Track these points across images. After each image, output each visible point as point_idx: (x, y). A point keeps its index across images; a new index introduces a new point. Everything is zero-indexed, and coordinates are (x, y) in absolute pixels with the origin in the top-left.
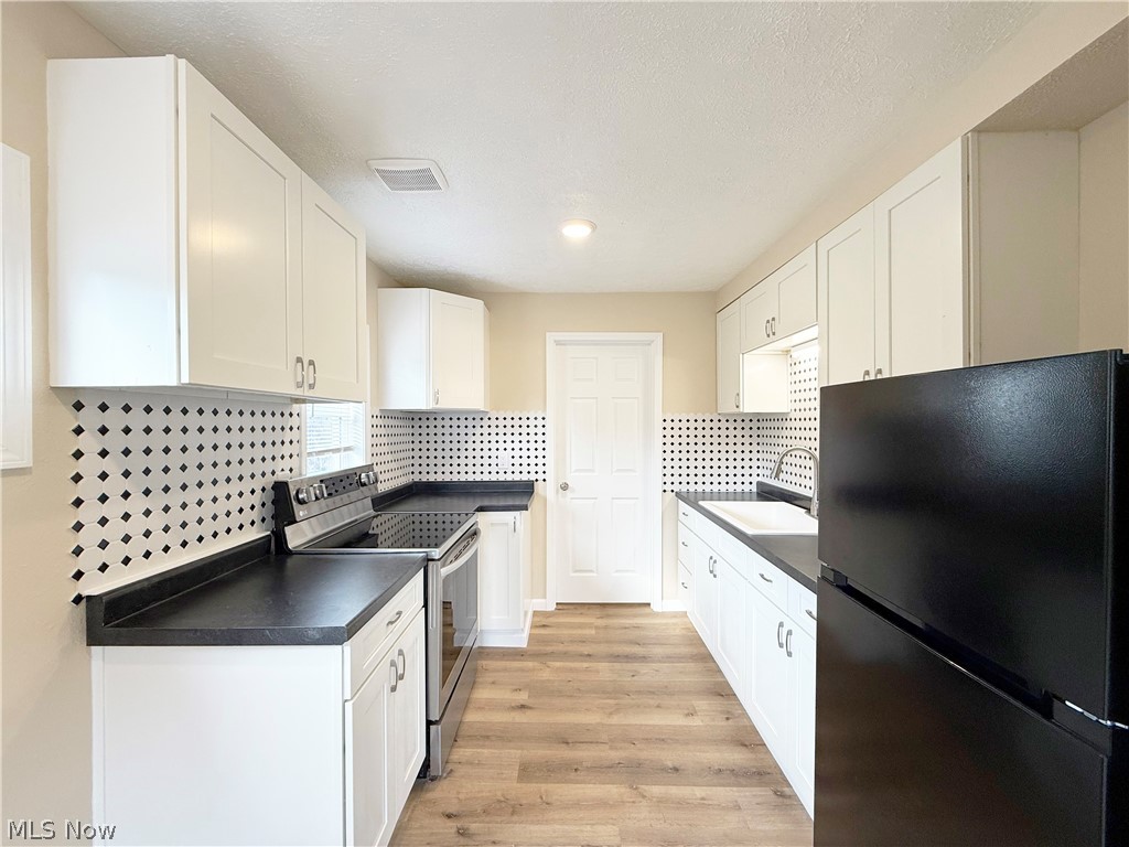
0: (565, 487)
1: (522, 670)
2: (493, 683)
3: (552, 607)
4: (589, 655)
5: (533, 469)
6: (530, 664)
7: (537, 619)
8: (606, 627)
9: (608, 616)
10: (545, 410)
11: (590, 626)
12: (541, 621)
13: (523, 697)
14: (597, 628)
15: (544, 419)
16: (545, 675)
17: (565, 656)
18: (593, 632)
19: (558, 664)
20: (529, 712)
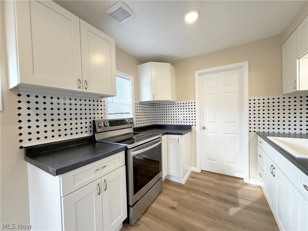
0: (204, 128)
1: (179, 193)
2: (167, 195)
3: (199, 171)
4: (208, 194)
5: (191, 121)
6: (183, 191)
7: (192, 174)
8: (219, 184)
9: (222, 180)
10: (195, 100)
11: (212, 182)
12: (193, 175)
13: (175, 204)
14: (215, 183)
15: (195, 103)
16: (187, 197)
17: (197, 192)
18: (213, 185)
19: (193, 194)
20: (175, 211)
